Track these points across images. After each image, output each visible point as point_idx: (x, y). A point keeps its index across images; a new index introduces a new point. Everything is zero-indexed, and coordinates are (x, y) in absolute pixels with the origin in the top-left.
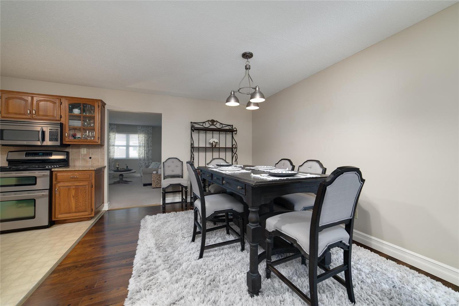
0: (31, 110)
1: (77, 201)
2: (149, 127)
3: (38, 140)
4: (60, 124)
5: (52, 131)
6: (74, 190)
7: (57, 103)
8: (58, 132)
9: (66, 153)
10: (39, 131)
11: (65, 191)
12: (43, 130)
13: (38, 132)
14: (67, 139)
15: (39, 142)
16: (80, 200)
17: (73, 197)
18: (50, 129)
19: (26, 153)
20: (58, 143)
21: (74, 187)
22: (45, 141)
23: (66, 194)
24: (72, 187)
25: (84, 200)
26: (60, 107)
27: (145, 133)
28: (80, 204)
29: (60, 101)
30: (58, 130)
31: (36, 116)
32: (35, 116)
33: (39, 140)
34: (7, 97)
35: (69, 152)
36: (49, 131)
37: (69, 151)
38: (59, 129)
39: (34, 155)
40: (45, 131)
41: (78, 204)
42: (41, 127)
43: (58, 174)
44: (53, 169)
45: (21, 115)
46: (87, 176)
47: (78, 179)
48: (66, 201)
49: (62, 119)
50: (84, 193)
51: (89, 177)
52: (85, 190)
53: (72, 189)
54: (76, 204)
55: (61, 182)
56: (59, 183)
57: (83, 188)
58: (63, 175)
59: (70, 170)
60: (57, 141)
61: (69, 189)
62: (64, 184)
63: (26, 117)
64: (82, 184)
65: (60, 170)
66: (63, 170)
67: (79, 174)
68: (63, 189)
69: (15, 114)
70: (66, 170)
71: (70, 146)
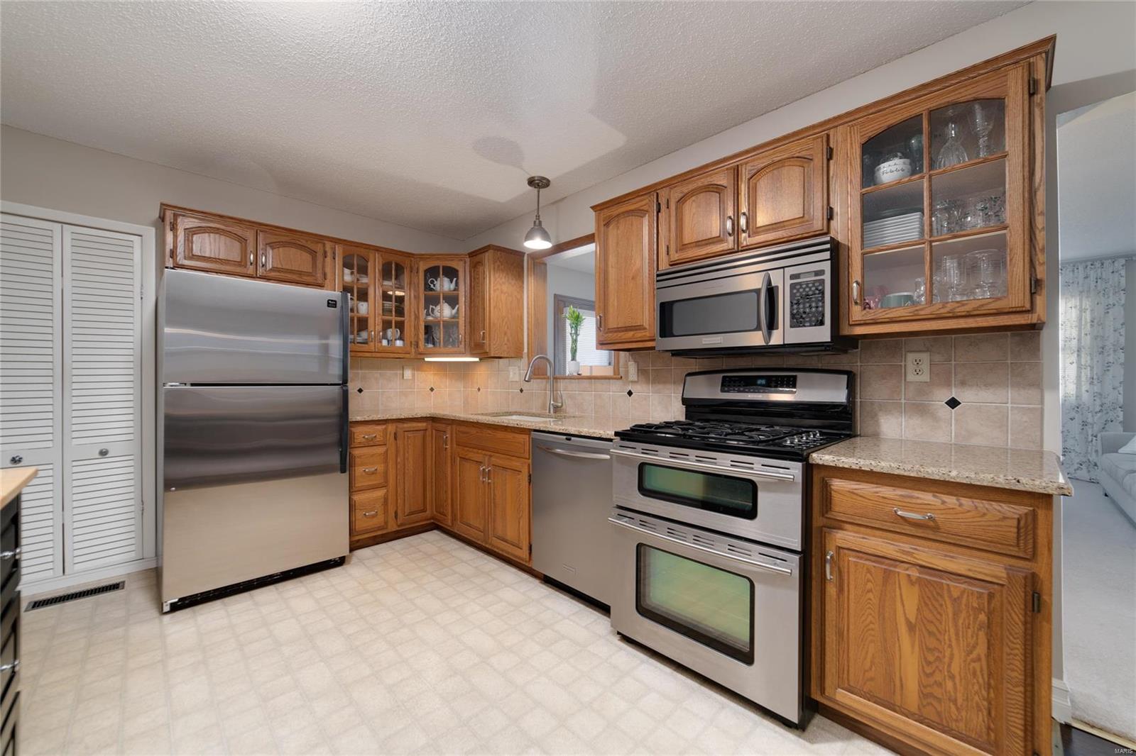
0: (736, 219)
1: (931, 659)
2: (1107, 263)
3: (755, 326)
4: (828, 246)
5: (800, 284)
6: (917, 586)
7: (816, 160)
8: (822, 282)
9: (845, 377)
10: (758, 291)
11: (869, 581)
12: (769, 282)
13: (755, 295)
14: (857, 313)
15: (761, 332)
16: (949, 666)
17: (911, 627)
18: (792, 277)
19: (724, 377)
20: (823, 334)
21: (915, 573)
22: (777, 328)
23: (870, 595)
24: (900, 569)
25: (974, 674)
26: (825, 169)
27: (1081, 292)
28: (949, 685)
29: (825, 144)
30: (821, 272)
31: (749, 236)
32: (745, 239)
33: (758, 328)
34: (681, 195)
35: (854, 375)
36: (789, 282)
37: (855, 372)
38: (827, 266)
39: (744, 386)
40: (777, 287)
41: (938, 677)
42: (765, 272)
43: (837, 484)
44: (814, 455)
45: (710, 243)
46: (997, 523)
47: (936, 528)
48: (869, 632)
49: (837, 224)
50: (979, 629)
51: (1015, 535)
52: (985, 612)
53: (904, 582)
54: (924, 671)
55: (847, 526)
56: (840, 531)
57: (968, 596)
58: (857, 495)
59: (896, 473)
60: (822, 323)
61: (887, 575)
62: (864, 538)
63: (721, 249)
64: (962, 570)
65: (846, 466)
66: (858, 468)
67: (946, 500)
68: (856, 566)
69: (696, 246)
70: (874, 470)
71: (857, 348)
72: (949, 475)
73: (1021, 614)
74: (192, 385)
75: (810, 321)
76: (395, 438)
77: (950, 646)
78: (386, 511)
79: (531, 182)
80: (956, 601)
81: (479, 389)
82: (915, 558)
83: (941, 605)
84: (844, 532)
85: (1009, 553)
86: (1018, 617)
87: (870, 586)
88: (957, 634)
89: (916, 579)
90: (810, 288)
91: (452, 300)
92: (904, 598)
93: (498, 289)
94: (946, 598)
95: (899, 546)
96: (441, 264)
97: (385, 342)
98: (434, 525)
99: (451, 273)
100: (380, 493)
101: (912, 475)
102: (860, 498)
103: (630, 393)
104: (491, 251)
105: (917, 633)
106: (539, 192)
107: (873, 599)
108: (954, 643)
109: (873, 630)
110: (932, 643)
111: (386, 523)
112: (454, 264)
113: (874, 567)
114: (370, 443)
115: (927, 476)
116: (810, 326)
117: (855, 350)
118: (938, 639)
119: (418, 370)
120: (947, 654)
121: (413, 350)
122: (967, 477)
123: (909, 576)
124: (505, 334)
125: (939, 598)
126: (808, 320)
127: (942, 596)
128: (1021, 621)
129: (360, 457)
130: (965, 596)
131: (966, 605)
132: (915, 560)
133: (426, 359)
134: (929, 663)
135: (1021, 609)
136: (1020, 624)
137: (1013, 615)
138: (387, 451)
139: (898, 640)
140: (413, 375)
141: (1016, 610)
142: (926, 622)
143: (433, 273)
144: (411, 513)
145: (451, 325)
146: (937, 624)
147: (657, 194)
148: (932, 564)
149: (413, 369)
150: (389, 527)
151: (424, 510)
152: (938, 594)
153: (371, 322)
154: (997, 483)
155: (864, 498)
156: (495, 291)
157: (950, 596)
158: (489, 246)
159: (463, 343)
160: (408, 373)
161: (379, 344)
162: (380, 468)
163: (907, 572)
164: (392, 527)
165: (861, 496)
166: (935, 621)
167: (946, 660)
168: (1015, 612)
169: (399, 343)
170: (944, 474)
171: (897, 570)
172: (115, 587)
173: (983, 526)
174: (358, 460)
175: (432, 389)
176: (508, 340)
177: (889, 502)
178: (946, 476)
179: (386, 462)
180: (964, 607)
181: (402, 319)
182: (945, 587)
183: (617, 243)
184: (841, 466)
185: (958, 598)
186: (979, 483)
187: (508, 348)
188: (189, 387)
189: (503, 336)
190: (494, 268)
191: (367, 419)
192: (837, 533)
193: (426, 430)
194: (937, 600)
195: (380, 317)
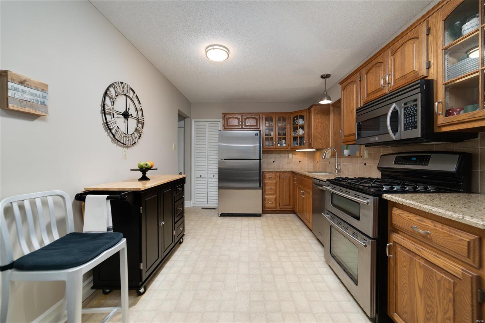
0: (386, 77)
5: (408, 107)
6: (423, 269)
7: (420, 36)
8: (417, 105)
9: (458, 156)
11: (404, 261)
14: (440, 119)
16: (436, 317)
18: (405, 104)
19: (397, 156)
20: (417, 133)
22: (398, 132)
26: (426, 42)
30: (417, 100)
31: (392, 85)
32: (390, 87)
34: (367, 71)
35: (472, 154)
36: (403, 107)
37: (474, 153)
40: (398, 110)
42: (392, 104)
43: (395, 210)
44: (384, 195)
45: (377, 92)
46: (457, 242)
47: (431, 240)
48: (405, 288)
49: (432, 70)
50: (450, 302)
51: (467, 251)
52: (452, 293)
53: (418, 266)
54: (426, 316)
55: (400, 232)
56: (395, 234)
57: (444, 281)
58: (401, 216)
59: (411, 207)
60: (416, 127)
61: (411, 260)
62: (403, 239)
63: (381, 94)
64: (441, 265)
65: (394, 201)
66: (398, 202)
67: (437, 225)
68: (400, 252)
69: (373, 94)
70: (404, 204)
71: (477, 137)
72: (432, 210)
73: (470, 299)
74: (224, 159)
75: (412, 127)
76: (279, 178)
77: (437, 307)
78: (276, 203)
79: (322, 77)
80: (439, 281)
81: (317, 162)
82: (422, 254)
83: (433, 282)
84: (397, 235)
85: (466, 261)
86: (468, 300)
87: (405, 264)
88: (439, 301)
89: (422, 265)
90: (412, 109)
91: (302, 127)
92: (418, 274)
93: (317, 121)
94: (435, 279)
95: (416, 246)
96: (298, 114)
97: (279, 145)
98: (293, 212)
99: (302, 117)
100: (274, 196)
101: (417, 208)
102: (401, 218)
103: (365, 164)
104: (314, 107)
105: (423, 294)
106: (326, 80)
107: (406, 271)
108: (438, 306)
109: (406, 287)
110: (430, 303)
111: (276, 207)
112: (303, 114)
113: (406, 254)
114: (270, 179)
115: (423, 210)
116: (412, 129)
117: (477, 139)
118: (431, 301)
119: (294, 154)
120: (436, 310)
121: (289, 147)
122: (440, 212)
123: (419, 262)
124: (320, 139)
125: (431, 278)
126: (410, 126)
127: (433, 277)
128: (470, 304)
129: (267, 183)
130: (443, 280)
131: (443, 285)
132: (421, 254)
133: (297, 150)
134: (428, 313)
135: (470, 296)
136: (469, 305)
137: (465, 298)
138: (276, 182)
139: (416, 296)
140: (292, 156)
141: (467, 296)
142: (426, 290)
143: (295, 119)
144: (284, 205)
145: (302, 138)
146: (431, 292)
147: (360, 72)
148: (428, 258)
149: (292, 154)
150: (277, 208)
151: (289, 205)
152: (431, 276)
153: (274, 139)
154: (453, 218)
155: (403, 218)
156: (315, 122)
157: (436, 279)
158: (312, 105)
159: (306, 144)
160: (290, 155)
161: (277, 146)
162: (274, 188)
163: (419, 261)
164: (278, 209)
165: (402, 217)
166: (430, 290)
167: (435, 313)
168: (466, 297)
169: (284, 145)
170: (430, 209)
171: (415, 259)
172: (214, 209)
173: (450, 242)
174: (266, 184)
175: (300, 162)
176: (322, 142)
177: (412, 222)
178: (431, 211)
179: (276, 186)
180: (442, 286)
181: (285, 136)
182: (434, 273)
183: (347, 98)
184: (392, 201)
185: (440, 280)
186: (445, 217)
187: (322, 145)
188: (223, 160)
189: (319, 140)
190: (315, 114)
191: (269, 171)
192: (394, 234)
193: (290, 176)
194: (431, 279)
195: (277, 137)
